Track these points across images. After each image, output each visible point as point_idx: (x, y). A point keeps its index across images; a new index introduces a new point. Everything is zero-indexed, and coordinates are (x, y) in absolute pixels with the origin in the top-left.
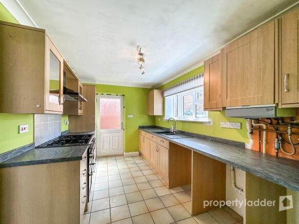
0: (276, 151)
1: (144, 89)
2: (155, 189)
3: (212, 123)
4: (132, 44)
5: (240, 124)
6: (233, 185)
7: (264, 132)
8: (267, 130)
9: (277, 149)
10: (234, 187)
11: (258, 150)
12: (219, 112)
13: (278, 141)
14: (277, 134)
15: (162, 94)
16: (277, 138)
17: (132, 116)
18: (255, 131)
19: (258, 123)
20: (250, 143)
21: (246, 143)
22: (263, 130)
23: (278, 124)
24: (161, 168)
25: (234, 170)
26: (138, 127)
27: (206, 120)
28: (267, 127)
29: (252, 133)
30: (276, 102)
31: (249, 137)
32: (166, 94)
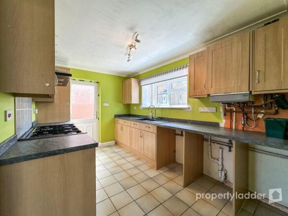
0: (243, 126)
1: (120, 77)
2: (145, 172)
3: (191, 108)
4: (132, 29)
5: (215, 108)
6: (210, 157)
7: (234, 113)
8: (236, 112)
9: (243, 125)
10: (211, 158)
11: (230, 127)
12: (197, 99)
13: (244, 119)
14: (244, 113)
15: (139, 82)
16: (243, 117)
17: (107, 105)
18: (228, 113)
19: (230, 107)
20: (223, 123)
21: (220, 123)
22: (233, 112)
23: (244, 106)
24: (146, 152)
25: (210, 145)
26: (113, 116)
27: (186, 106)
28: (236, 110)
29: (225, 115)
30: (251, 90)
31: (223, 118)
32: (143, 83)
